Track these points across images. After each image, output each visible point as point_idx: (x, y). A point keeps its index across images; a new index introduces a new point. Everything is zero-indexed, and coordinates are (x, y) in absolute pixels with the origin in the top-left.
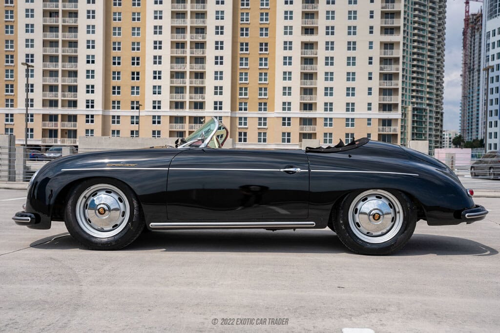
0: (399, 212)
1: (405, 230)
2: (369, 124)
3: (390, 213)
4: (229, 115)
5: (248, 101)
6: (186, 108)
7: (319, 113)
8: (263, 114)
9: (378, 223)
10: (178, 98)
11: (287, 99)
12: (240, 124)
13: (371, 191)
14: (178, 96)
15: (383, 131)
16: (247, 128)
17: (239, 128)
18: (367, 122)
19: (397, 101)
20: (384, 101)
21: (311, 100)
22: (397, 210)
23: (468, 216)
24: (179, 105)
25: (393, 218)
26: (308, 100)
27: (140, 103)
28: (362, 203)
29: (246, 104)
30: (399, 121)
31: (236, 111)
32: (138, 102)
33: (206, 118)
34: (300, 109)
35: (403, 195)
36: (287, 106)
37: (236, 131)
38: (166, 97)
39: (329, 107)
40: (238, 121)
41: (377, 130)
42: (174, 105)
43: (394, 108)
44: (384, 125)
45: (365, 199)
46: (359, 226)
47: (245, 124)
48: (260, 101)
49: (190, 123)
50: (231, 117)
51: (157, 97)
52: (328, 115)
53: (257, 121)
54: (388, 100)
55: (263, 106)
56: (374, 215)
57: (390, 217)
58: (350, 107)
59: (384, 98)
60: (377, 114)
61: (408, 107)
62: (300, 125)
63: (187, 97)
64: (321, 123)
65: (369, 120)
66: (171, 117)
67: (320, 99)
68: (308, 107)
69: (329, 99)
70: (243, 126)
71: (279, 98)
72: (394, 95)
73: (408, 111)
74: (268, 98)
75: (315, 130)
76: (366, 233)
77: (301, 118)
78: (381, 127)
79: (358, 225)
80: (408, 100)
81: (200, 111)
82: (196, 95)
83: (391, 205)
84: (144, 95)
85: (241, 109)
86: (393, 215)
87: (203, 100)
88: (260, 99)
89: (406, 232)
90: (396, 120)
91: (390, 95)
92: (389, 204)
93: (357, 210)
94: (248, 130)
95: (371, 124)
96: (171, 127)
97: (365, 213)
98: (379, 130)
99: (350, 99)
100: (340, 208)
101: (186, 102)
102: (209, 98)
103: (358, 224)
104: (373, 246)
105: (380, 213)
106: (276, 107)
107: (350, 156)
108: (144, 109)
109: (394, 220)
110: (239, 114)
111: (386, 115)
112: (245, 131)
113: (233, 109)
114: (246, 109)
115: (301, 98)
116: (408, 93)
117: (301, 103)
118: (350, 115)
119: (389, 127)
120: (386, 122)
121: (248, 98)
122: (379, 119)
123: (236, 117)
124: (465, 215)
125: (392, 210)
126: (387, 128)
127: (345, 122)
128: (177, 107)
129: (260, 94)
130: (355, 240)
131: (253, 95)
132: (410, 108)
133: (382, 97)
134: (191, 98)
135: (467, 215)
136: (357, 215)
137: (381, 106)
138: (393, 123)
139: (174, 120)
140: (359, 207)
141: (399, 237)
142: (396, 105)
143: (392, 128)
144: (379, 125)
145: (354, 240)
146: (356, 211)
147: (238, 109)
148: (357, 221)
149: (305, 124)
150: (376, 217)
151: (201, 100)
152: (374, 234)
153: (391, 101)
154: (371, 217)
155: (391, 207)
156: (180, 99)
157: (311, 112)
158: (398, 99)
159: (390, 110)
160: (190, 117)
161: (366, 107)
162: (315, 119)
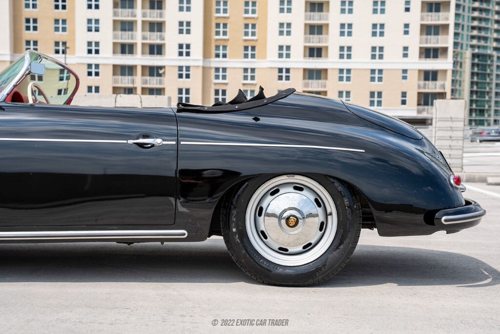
0: (331, 214)
1: (340, 244)
2: (405, 78)
3: (317, 215)
4: (201, 63)
5: (228, 44)
6: (136, 53)
7: (331, 62)
8: (249, 63)
9: (296, 232)
10: (125, 38)
11: (285, 40)
12: (217, 77)
13: (285, 177)
14: (125, 34)
15: (424, 88)
16: (226, 84)
17: (216, 84)
18: (401, 74)
19: (447, 43)
20: (427, 43)
21: (320, 42)
22: (328, 211)
23: (446, 221)
24: (126, 49)
25: (322, 224)
26: (315, 41)
27: (68, 45)
28: (270, 198)
29: (225, 47)
30: (449, 74)
31: (210, 57)
32: (64, 43)
33: (166, 68)
34: (305, 56)
35: (337, 184)
36: (284, 51)
37: (211, 87)
38: (107, 37)
39: (346, 52)
40: (213, 73)
41: (416, 87)
42: (119, 49)
43: (442, 54)
44: (426, 78)
45: (275, 192)
46: (266, 237)
47: (224, 77)
48: (246, 44)
49: (143, 75)
50: (204, 68)
51: (93, 37)
52: (345, 64)
53: (241, 74)
54: (434, 42)
55: (250, 50)
56: (288, 219)
57: (317, 221)
58: (377, 52)
59: (427, 40)
60: (417, 64)
61: (465, 53)
62: (304, 78)
63: (138, 37)
64: (333, 76)
65: (405, 71)
66: (115, 66)
67: (333, 41)
68: (315, 52)
69: (346, 41)
70: (221, 81)
71: (274, 40)
72: (442, 34)
73: (465, 58)
74: (257, 40)
75: (325, 86)
76: (277, 249)
77: (305, 70)
78: (422, 83)
79: (263, 235)
80: (465, 42)
81: (158, 57)
82: (152, 33)
83: (319, 202)
84: (73, 32)
85: (217, 56)
86: (321, 218)
87: (162, 42)
88: (246, 40)
89: (342, 247)
90: (445, 72)
91: (436, 33)
92: (316, 200)
93: (261, 209)
94: (228, 86)
95: (408, 78)
96: (115, 81)
97: (273, 215)
98: (419, 87)
99: (378, 41)
100: (232, 207)
101: (136, 44)
102: (171, 38)
103: (263, 232)
104: (288, 271)
105: (298, 215)
106: (268, 53)
107: (256, 119)
108: (74, 53)
109: (322, 227)
110: (215, 62)
111: (431, 64)
112: (224, 88)
113: (206, 55)
114: (225, 56)
115: (306, 40)
116: (465, 32)
117: (305, 47)
118: (377, 64)
119: (434, 82)
120: (430, 75)
121: (228, 40)
122: (420, 71)
123: (210, 68)
124: (441, 219)
125: (320, 211)
126: (430, 83)
127: (369, 75)
128: (123, 52)
129: (246, 34)
130: (257, 261)
131: (235, 36)
132: (468, 53)
133: (424, 37)
134: (144, 38)
135: (444, 218)
136: (261, 219)
137: (423, 51)
138: (439, 76)
139: (119, 71)
140: (264, 205)
141: (331, 256)
142: (445, 50)
143: (439, 83)
144: (419, 79)
145: (254, 261)
146: (260, 211)
147: (214, 55)
148: (262, 228)
149: (311, 78)
150: (292, 222)
151: (158, 42)
152: (291, 250)
153: (438, 43)
154: (283, 222)
155: (319, 206)
156: (128, 39)
157: (320, 60)
158: (447, 41)
159: (436, 56)
160: (143, 67)
161: (401, 52)
162: (326, 70)
